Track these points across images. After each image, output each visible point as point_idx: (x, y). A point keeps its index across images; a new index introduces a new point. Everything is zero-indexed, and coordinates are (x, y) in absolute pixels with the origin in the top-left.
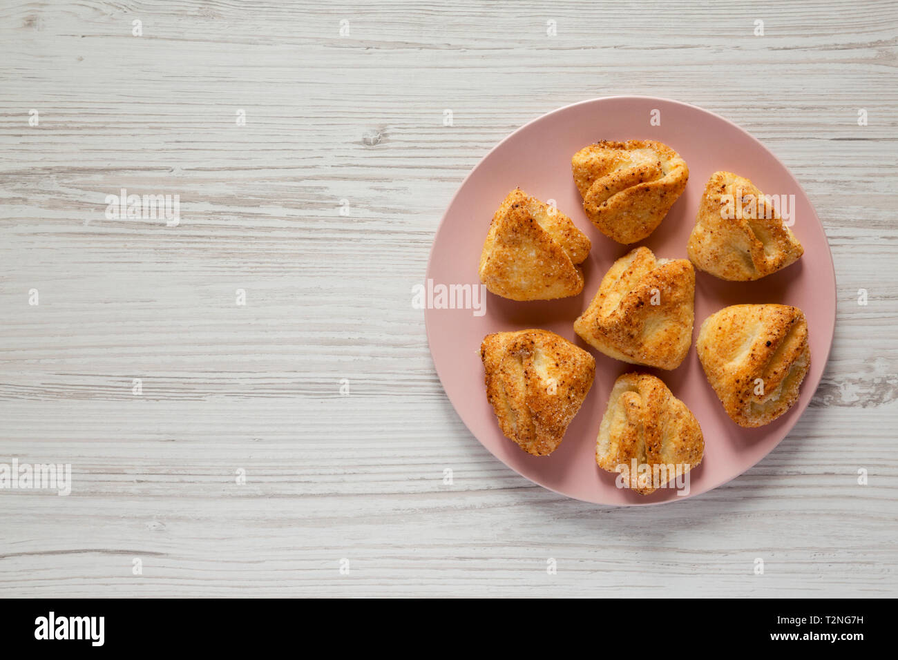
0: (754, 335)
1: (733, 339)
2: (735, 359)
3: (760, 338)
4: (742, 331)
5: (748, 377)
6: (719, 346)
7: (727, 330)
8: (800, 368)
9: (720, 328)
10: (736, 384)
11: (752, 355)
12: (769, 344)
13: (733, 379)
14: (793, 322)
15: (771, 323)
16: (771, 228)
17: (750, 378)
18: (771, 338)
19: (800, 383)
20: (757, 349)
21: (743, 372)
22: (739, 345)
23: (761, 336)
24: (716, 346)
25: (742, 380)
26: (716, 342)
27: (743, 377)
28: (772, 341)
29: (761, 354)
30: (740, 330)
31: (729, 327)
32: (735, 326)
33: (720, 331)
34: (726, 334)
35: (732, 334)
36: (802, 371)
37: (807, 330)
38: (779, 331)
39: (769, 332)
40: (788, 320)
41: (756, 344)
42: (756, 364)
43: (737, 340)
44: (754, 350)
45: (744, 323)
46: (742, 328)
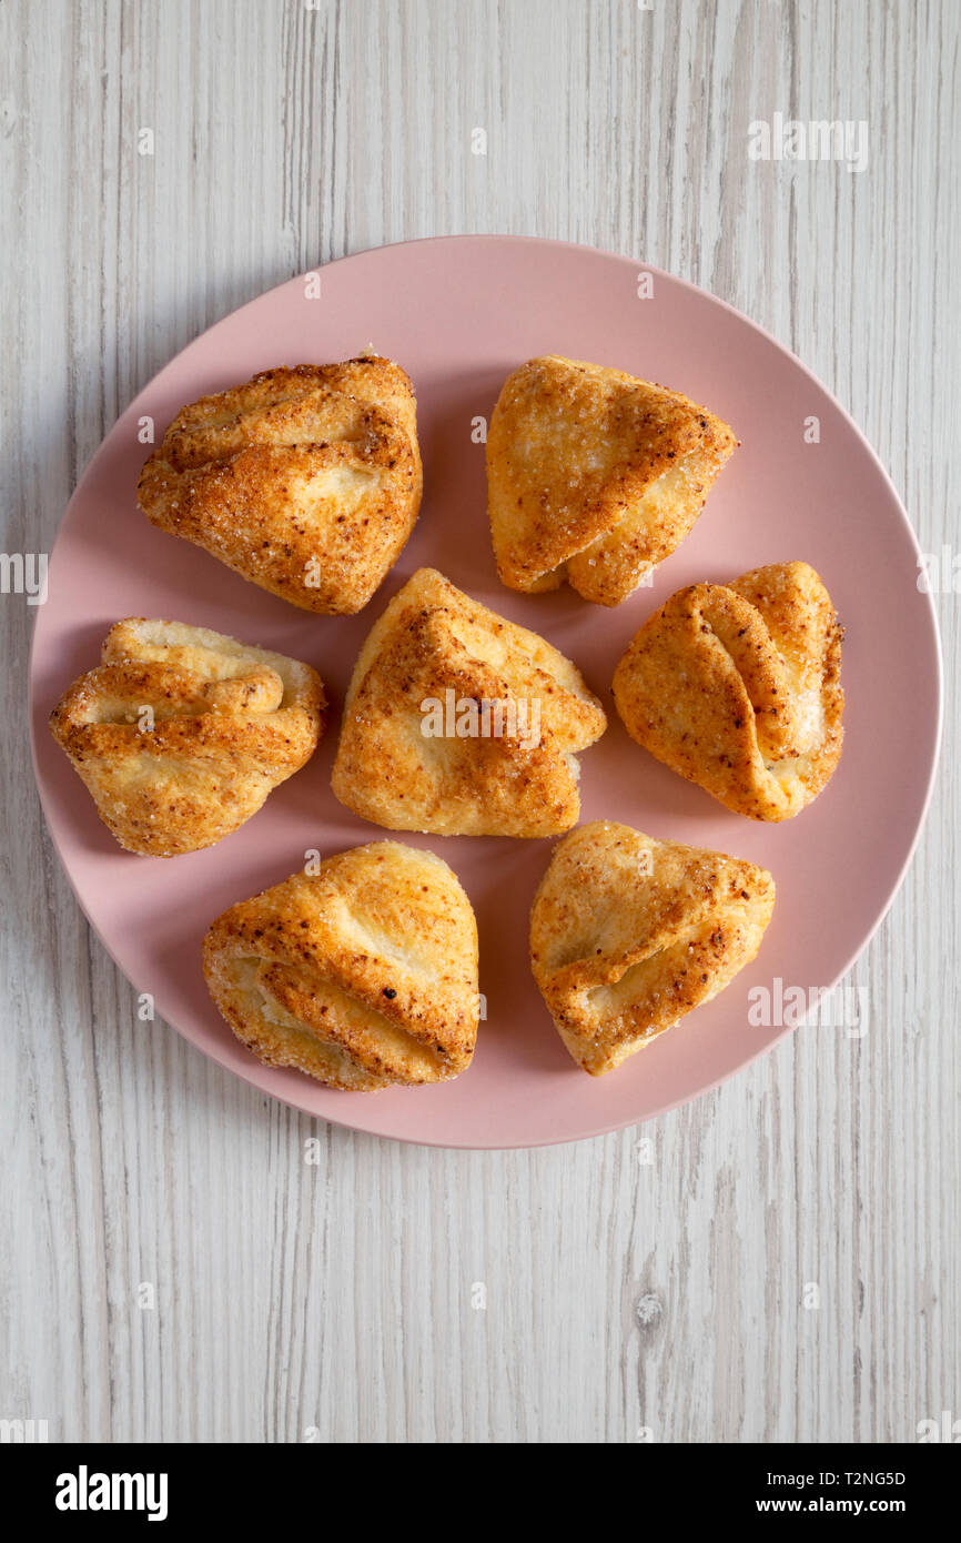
0: (409, 963)
1: (401, 917)
2: (355, 921)
3: (403, 977)
4: (419, 938)
5: (314, 946)
6: (385, 886)
7: (420, 903)
8: (337, 1070)
9: (425, 889)
10: (299, 921)
11: (364, 958)
12: (389, 993)
13: (309, 915)
14: (440, 1049)
15: (436, 1000)
16: (653, 1001)
17: (313, 952)
18: (402, 999)
19: (302, 1069)
20: (379, 969)
21: (326, 936)
22: (387, 931)
23: (408, 978)
24: (385, 880)
25: (306, 935)
26: (395, 881)
27: (314, 936)
28: (395, 1000)
29: (366, 976)
30: (421, 932)
31: (427, 908)
32: (430, 921)
33: (419, 888)
34: (413, 903)
35: (412, 915)
36: (328, 1072)
37: (421, 1082)
38: (419, 1017)
39: (417, 996)
40: (444, 1038)
41: (389, 967)
42: (344, 965)
43: (397, 925)
44: (376, 961)
45: (437, 941)
46: (426, 937)
